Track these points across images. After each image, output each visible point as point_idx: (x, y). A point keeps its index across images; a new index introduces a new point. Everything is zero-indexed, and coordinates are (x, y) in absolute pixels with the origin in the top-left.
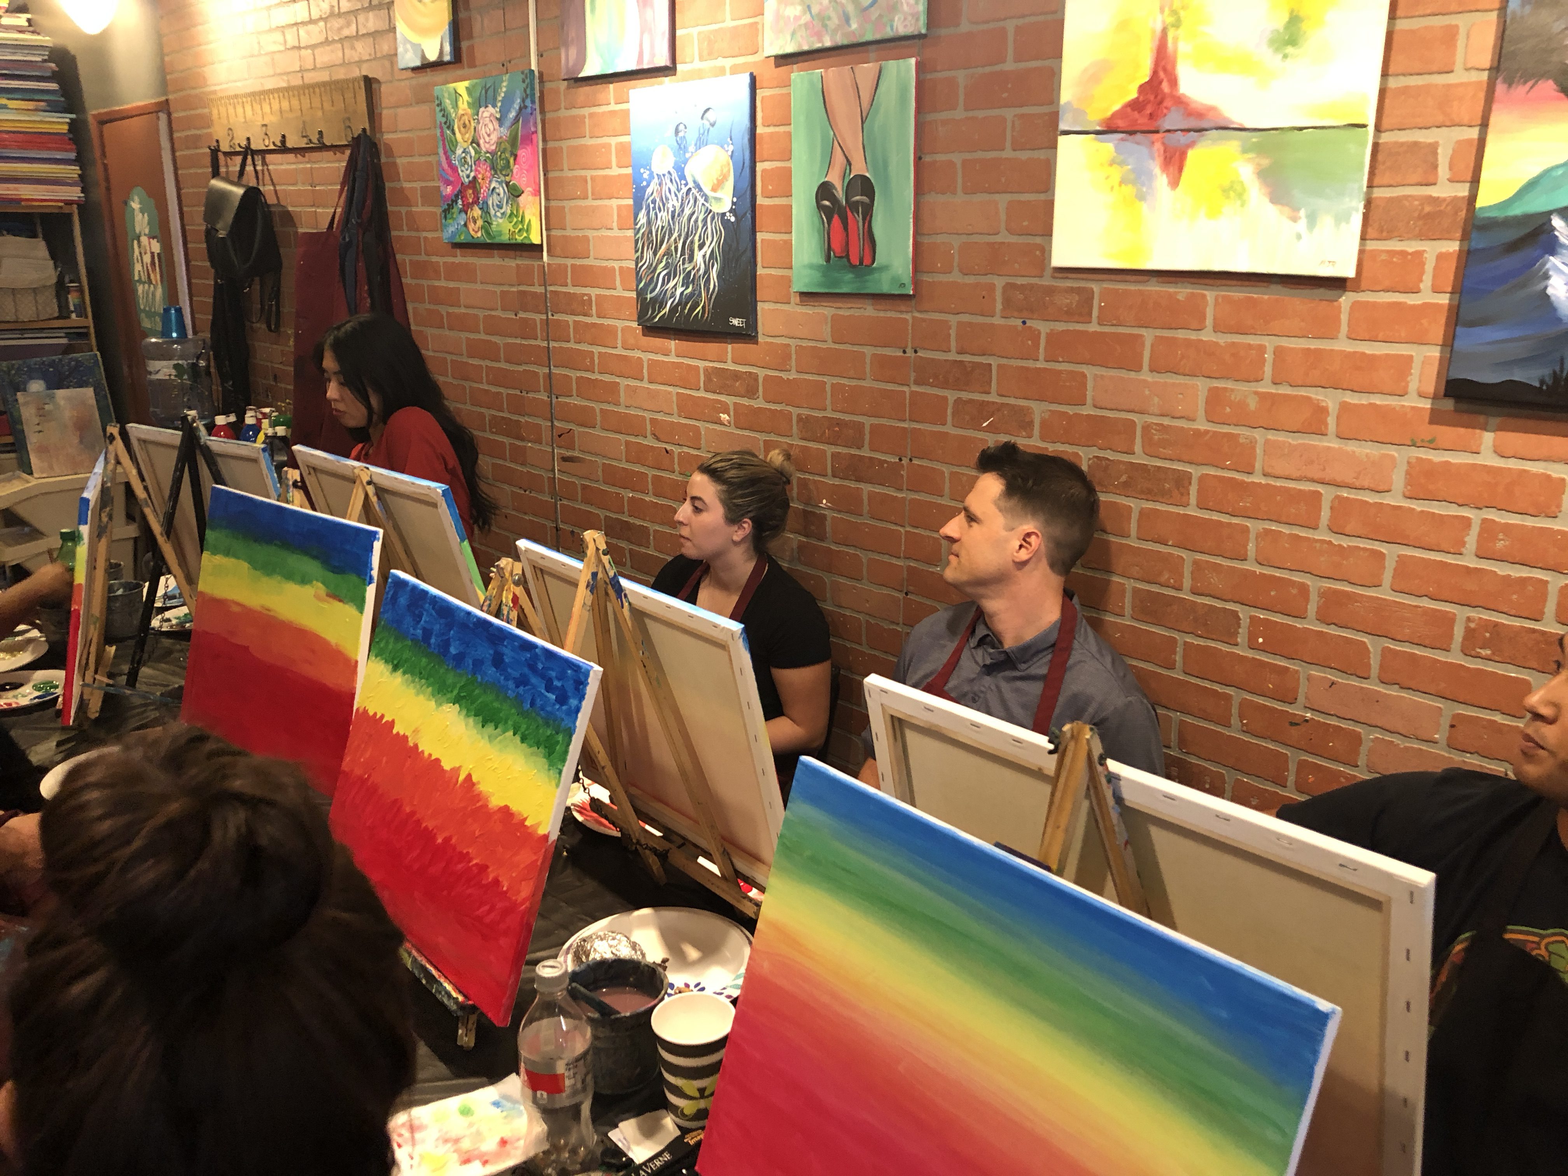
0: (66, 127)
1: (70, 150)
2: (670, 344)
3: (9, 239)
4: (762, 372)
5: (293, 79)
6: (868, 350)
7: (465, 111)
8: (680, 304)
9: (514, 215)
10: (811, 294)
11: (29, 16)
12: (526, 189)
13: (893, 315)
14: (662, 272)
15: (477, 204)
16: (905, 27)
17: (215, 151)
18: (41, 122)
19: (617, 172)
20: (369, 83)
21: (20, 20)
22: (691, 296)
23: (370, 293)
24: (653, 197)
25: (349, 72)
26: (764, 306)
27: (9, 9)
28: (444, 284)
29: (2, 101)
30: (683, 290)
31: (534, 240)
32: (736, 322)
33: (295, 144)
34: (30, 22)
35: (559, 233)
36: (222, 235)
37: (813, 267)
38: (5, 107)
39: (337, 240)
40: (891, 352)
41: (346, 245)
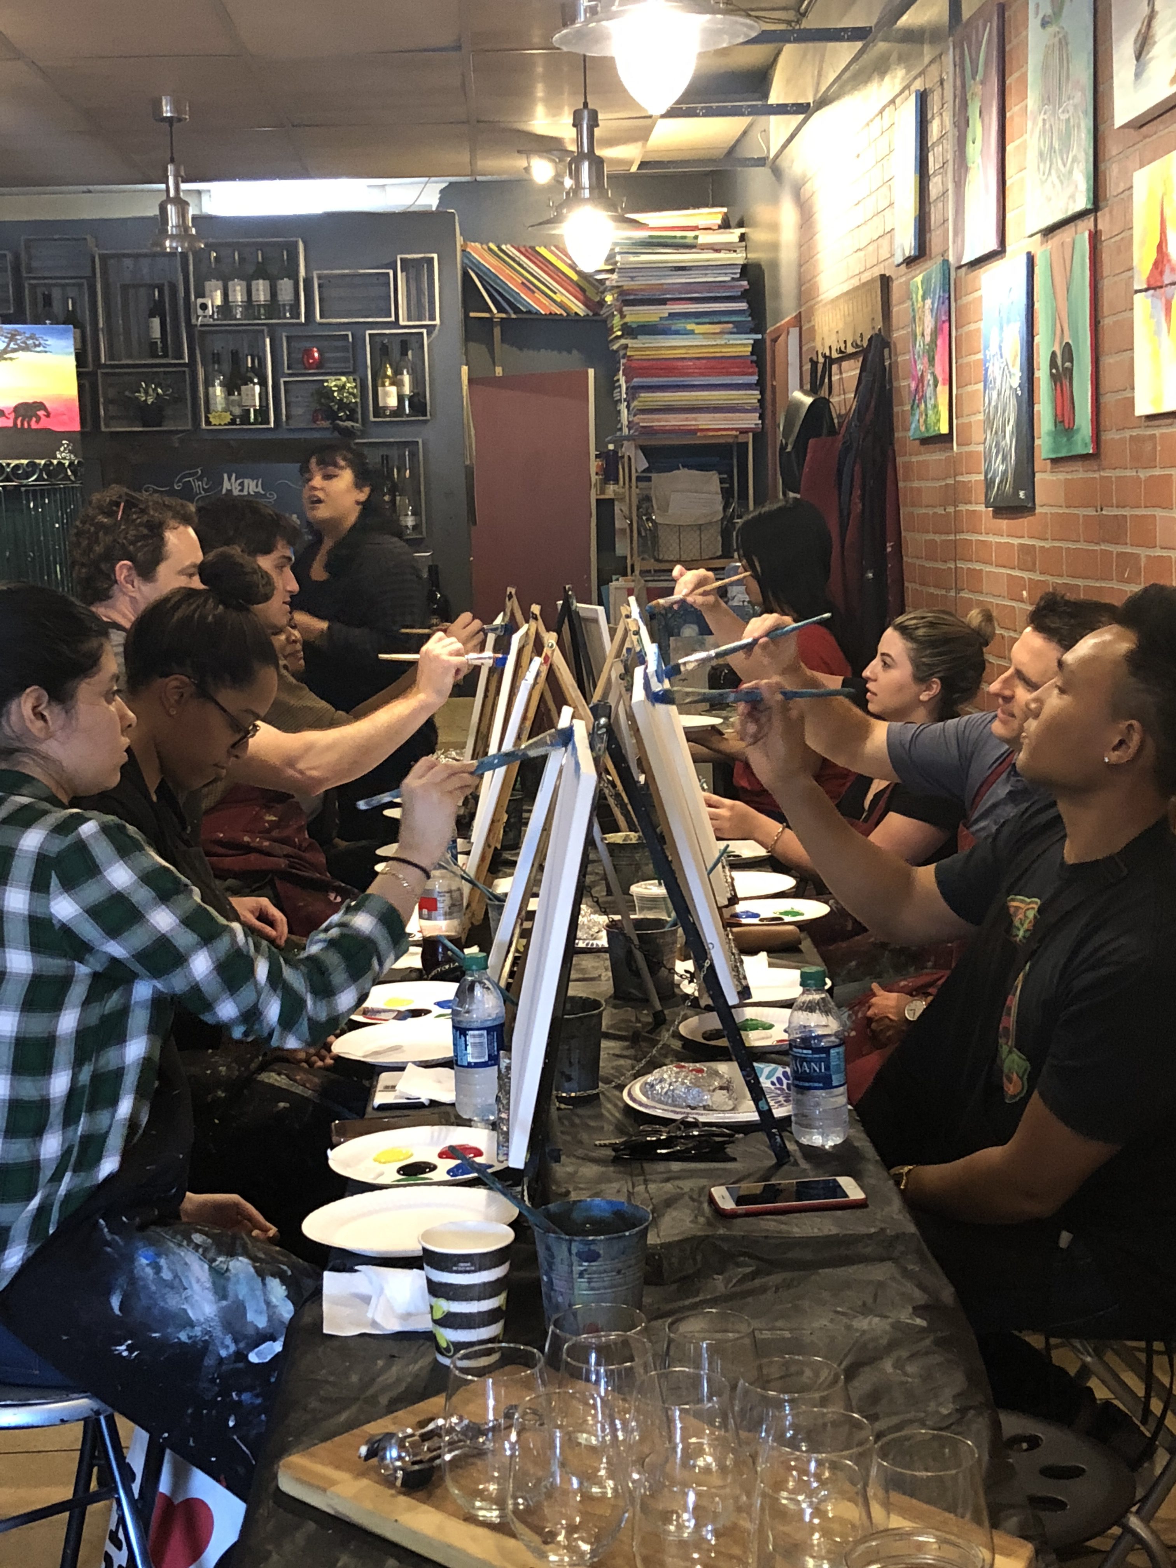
0: (750, 349)
1: (752, 374)
2: (1004, 524)
3: (683, 473)
4: (1039, 543)
5: (855, 282)
6: (1081, 512)
7: (920, 304)
8: (1001, 482)
9: (935, 406)
10: (1054, 461)
11: (743, 230)
12: (940, 379)
13: (1091, 475)
14: (994, 451)
15: (923, 397)
16: (1082, 202)
17: (814, 364)
18: (726, 345)
19: (980, 356)
20: (885, 281)
21: (733, 236)
22: (1005, 472)
23: (863, 498)
24: (990, 378)
25: (877, 272)
26: (1038, 476)
27: (726, 225)
28: (916, 484)
29: (690, 327)
30: (1002, 468)
31: (944, 429)
32: (1022, 494)
33: (850, 350)
34: (742, 237)
35: (961, 421)
36: (789, 449)
37: (1049, 433)
38: (692, 332)
39: (839, 445)
40: (1091, 512)
41: (847, 449)
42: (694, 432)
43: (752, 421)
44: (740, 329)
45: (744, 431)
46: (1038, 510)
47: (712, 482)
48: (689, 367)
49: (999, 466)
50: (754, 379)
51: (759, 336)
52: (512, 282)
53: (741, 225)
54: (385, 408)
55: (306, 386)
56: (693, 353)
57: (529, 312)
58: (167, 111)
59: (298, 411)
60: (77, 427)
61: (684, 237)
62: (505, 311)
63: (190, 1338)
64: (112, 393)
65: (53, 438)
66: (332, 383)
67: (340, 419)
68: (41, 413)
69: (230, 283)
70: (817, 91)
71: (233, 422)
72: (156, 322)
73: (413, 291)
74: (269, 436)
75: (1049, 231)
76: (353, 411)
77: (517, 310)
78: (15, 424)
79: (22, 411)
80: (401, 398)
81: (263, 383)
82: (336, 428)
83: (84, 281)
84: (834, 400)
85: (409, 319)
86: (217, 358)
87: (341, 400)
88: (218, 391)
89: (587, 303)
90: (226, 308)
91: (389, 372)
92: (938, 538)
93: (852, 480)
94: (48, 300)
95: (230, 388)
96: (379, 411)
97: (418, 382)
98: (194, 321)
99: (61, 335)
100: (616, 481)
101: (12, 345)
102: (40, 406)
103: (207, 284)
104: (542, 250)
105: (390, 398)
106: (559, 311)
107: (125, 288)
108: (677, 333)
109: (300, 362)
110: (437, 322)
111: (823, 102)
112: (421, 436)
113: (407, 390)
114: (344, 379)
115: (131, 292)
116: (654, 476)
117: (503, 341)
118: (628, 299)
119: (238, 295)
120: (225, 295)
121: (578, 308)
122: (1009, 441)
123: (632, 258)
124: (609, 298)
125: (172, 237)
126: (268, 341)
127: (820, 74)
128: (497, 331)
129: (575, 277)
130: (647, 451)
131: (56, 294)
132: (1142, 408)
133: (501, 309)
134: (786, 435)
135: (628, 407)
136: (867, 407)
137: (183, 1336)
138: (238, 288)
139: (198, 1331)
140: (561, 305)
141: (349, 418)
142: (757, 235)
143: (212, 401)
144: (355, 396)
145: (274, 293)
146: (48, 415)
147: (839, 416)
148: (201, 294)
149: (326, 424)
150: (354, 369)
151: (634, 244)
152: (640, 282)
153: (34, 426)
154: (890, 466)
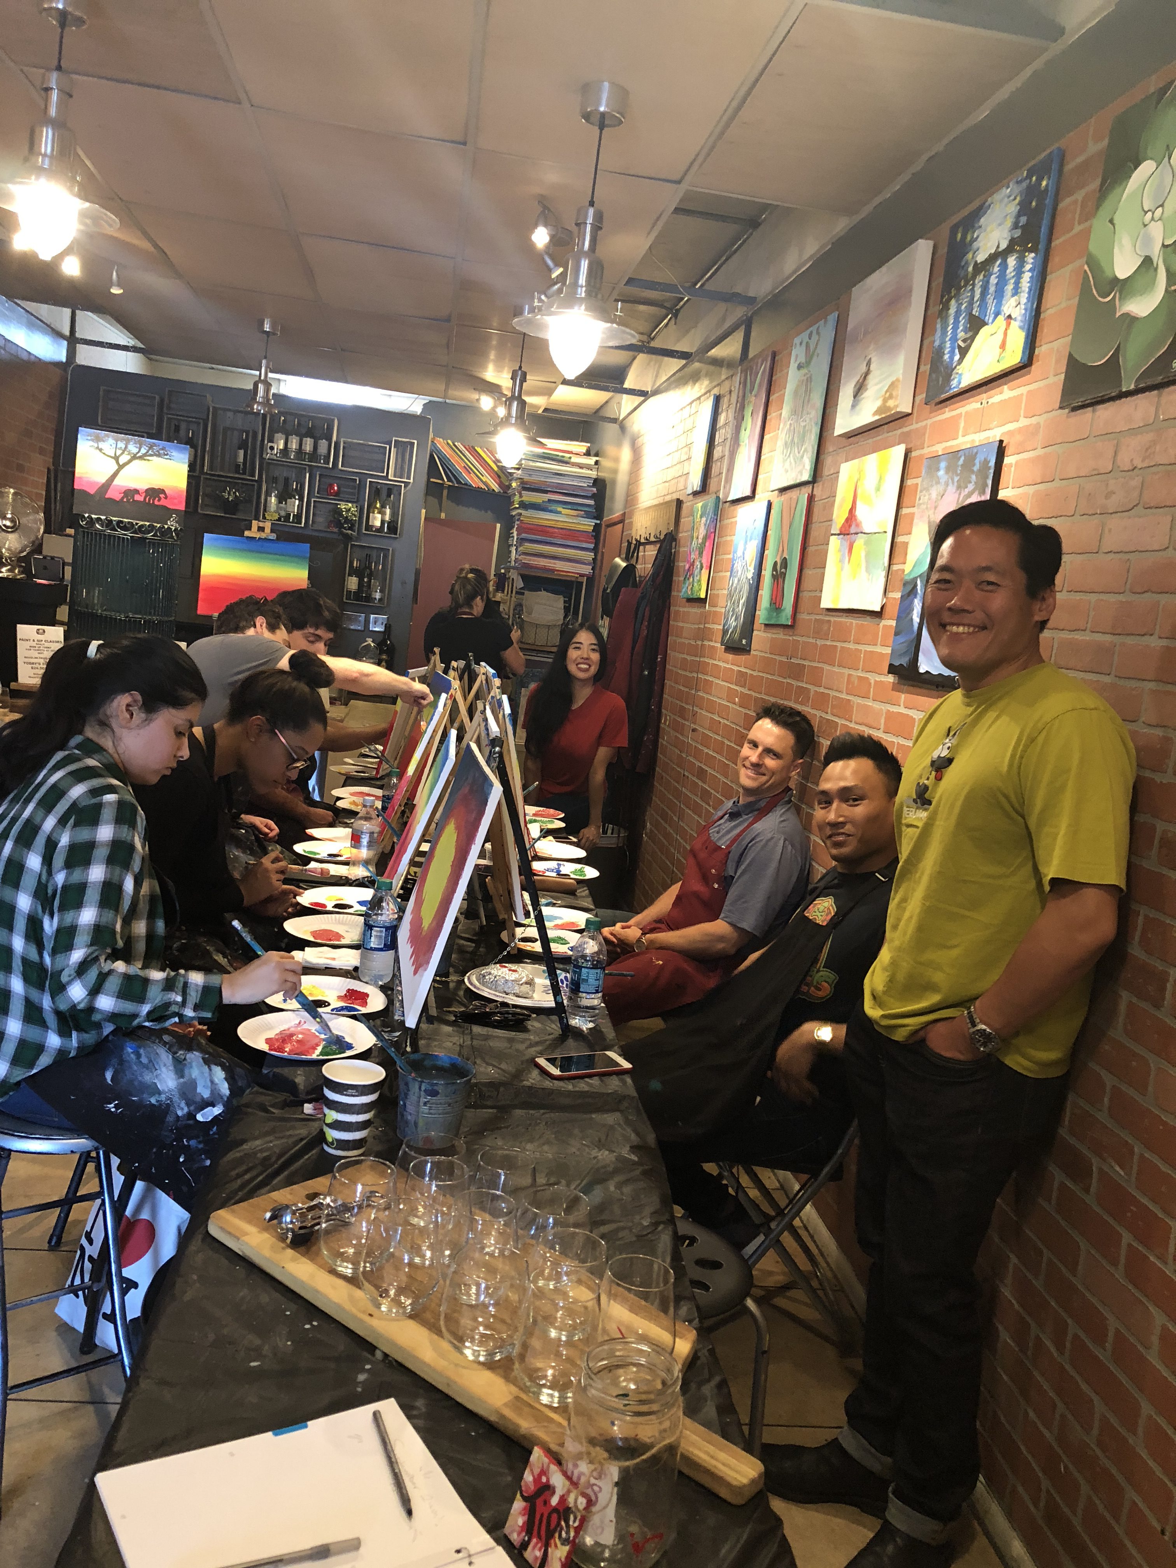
0: (592, 528)
1: (591, 543)
2: (730, 657)
3: (543, 593)
4: (749, 672)
5: (661, 500)
6: (778, 658)
7: (698, 520)
8: (732, 632)
9: (699, 581)
10: (766, 625)
11: (597, 458)
12: (704, 566)
13: (788, 637)
14: (731, 613)
15: (692, 574)
16: (806, 476)
17: (630, 543)
18: (579, 524)
19: (731, 556)
20: (679, 503)
21: (591, 461)
22: (736, 627)
23: (648, 627)
24: (735, 570)
25: (675, 496)
26: (755, 633)
27: (588, 454)
28: (681, 624)
29: (560, 509)
30: (734, 624)
31: (703, 596)
32: (744, 642)
33: (652, 539)
34: (597, 463)
35: (713, 592)
36: (608, 591)
37: (766, 609)
38: (560, 513)
39: (639, 594)
40: (784, 659)
41: (643, 597)
42: (553, 571)
43: (587, 570)
44: (588, 515)
45: (582, 575)
46: (752, 652)
47: (558, 602)
48: (555, 533)
49: (732, 623)
50: (592, 546)
51: (598, 522)
52: (458, 466)
53: (597, 455)
54: (372, 526)
55: (327, 506)
56: (560, 525)
57: (466, 484)
58: (267, 328)
59: (320, 519)
60: (182, 507)
61: (563, 457)
62: (452, 482)
63: (158, 1101)
64: (208, 490)
65: (167, 512)
66: (343, 506)
67: (345, 528)
68: (162, 496)
69: (290, 437)
70: (653, 385)
71: (279, 519)
72: (241, 453)
73: (400, 460)
74: (300, 531)
75: (783, 490)
76: (353, 525)
77: (459, 482)
78: (145, 499)
79: (150, 493)
80: (383, 522)
81: (301, 499)
82: (341, 533)
83: (201, 421)
84: (638, 566)
85: (395, 476)
86: (275, 480)
87: (347, 517)
88: (273, 500)
89: (501, 485)
90: (285, 451)
91: (378, 505)
92: (689, 658)
93: (643, 616)
94: (177, 429)
95: (281, 499)
96: (369, 527)
97: (394, 514)
98: (264, 456)
99: (180, 450)
100: (503, 592)
101: (150, 452)
102: (163, 491)
103: (276, 435)
104: (479, 450)
105: (376, 520)
106: (483, 487)
107: (226, 429)
108: (551, 511)
109: (326, 490)
110: (411, 481)
111: (656, 392)
112: (392, 545)
113: (387, 518)
114: (350, 505)
115: (229, 433)
116: (526, 592)
117: (448, 497)
118: (526, 487)
119: (294, 444)
120: (286, 444)
121: (495, 487)
122: (741, 608)
123: (531, 463)
124: (514, 485)
125: (259, 403)
126: (308, 475)
127: (657, 376)
128: (445, 492)
129: (496, 468)
130: (524, 577)
131: (183, 426)
132: (825, 603)
133: (449, 479)
134: (608, 583)
135: (516, 550)
136: (658, 575)
137: (153, 1101)
138: (294, 441)
139: (163, 1097)
140: (485, 483)
141: (350, 529)
142: (605, 463)
143: (268, 505)
144: (355, 516)
145: (315, 447)
146: (166, 497)
147: (640, 577)
148: (271, 440)
149: (336, 530)
150: (357, 501)
151: (534, 455)
152: (535, 478)
153: (156, 503)
154: (666, 612)
